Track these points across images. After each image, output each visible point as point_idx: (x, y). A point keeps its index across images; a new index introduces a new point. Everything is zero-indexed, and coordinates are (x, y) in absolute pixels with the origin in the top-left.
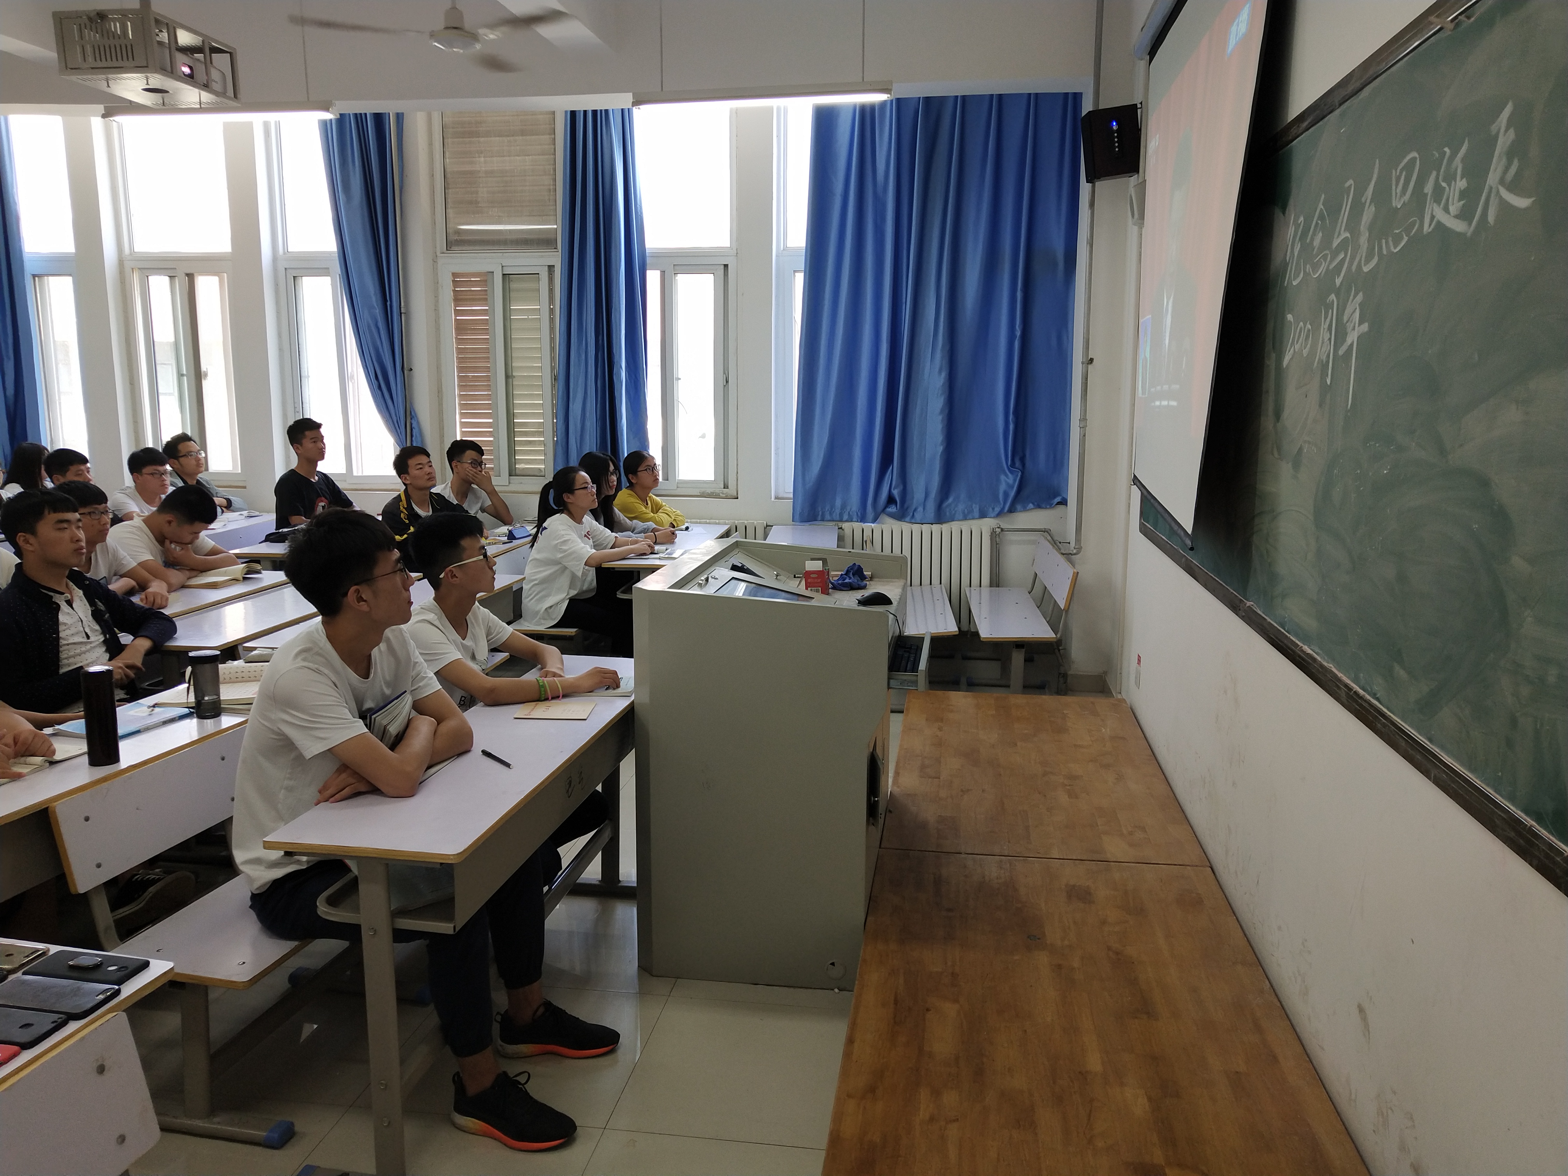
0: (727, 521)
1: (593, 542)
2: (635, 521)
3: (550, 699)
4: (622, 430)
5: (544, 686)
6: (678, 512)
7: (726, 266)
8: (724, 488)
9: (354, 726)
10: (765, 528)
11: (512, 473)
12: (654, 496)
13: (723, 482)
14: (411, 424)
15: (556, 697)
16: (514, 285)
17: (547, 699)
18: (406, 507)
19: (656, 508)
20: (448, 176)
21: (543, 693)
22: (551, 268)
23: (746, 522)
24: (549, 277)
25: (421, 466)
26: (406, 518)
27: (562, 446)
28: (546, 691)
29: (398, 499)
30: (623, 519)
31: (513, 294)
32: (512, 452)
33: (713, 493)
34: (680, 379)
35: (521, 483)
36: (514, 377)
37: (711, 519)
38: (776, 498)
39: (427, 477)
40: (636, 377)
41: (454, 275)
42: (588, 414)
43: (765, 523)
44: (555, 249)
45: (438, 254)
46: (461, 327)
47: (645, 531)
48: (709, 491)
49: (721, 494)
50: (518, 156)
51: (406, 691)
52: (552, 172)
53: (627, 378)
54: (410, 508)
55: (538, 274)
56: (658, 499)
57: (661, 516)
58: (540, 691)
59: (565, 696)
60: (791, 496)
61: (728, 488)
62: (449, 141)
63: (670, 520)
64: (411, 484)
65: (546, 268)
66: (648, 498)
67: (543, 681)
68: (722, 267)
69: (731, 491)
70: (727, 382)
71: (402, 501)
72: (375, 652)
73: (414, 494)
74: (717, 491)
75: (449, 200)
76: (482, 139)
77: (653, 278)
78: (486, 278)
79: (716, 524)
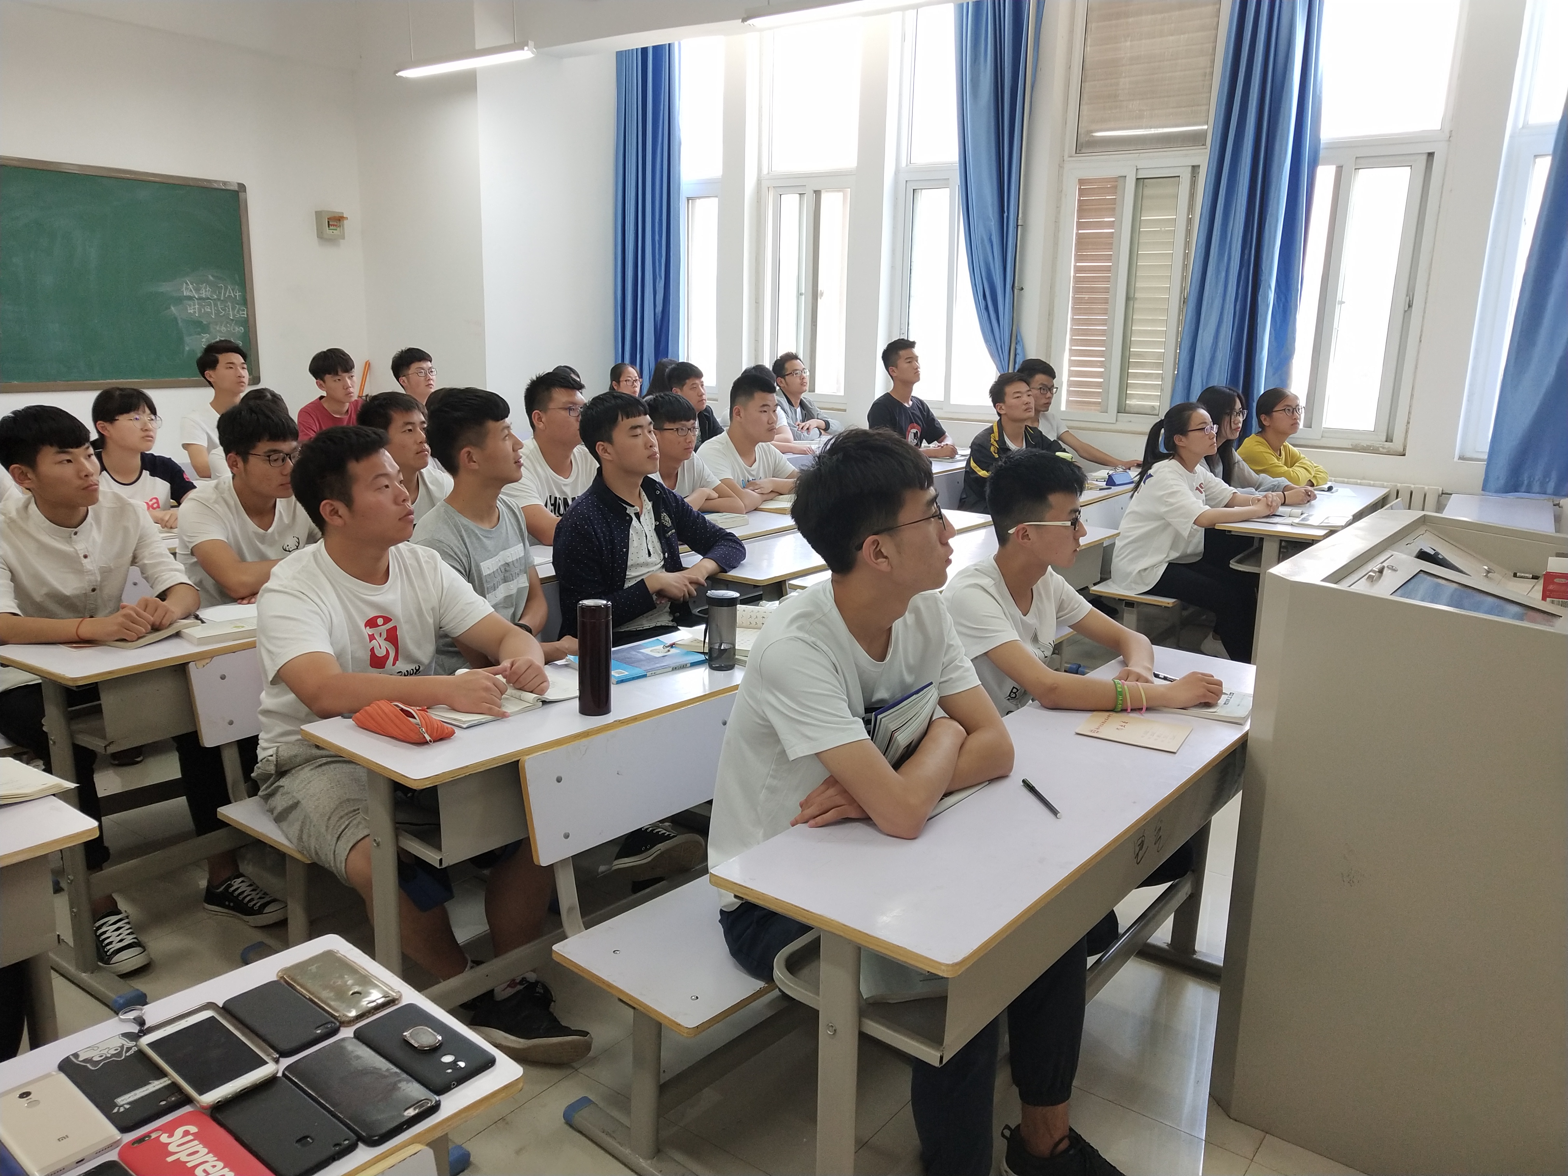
0: (1385, 484)
1: (1206, 496)
2: (1262, 475)
3: (1129, 710)
4: (1261, 364)
5: (1122, 693)
6: (1321, 467)
7: (1431, 155)
8: (1386, 441)
9: (851, 729)
10: (1439, 496)
11: (1122, 409)
12: (1290, 446)
13: (1385, 434)
14: (1016, 349)
15: (1137, 709)
16: (1148, 192)
17: (1124, 710)
18: (997, 439)
19: (1292, 461)
20: (1087, 66)
21: (1120, 702)
22: (1195, 168)
23: (1413, 486)
24: (1192, 179)
25: (1018, 395)
26: (996, 452)
27: (1183, 381)
28: (1124, 700)
29: (990, 431)
30: (1249, 472)
31: (1146, 203)
32: (1123, 386)
33: (1371, 447)
34: (1344, 303)
35: (1130, 422)
36: (1136, 299)
37: (1364, 478)
38: (1460, 458)
39: (1024, 407)
40: (1286, 299)
41: (1081, 182)
42: (1220, 344)
43: (1441, 489)
44: (1203, 145)
45: (1066, 158)
46: (1082, 242)
47: (1273, 489)
48: (1365, 444)
49: (1381, 449)
50: (1172, 35)
51: (931, 683)
52: (1211, 51)
53: (1276, 300)
54: (1001, 442)
55: (1179, 176)
56: (1295, 449)
57: (1297, 470)
58: (1117, 698)
59: (1149, 709)
60: (1486, 457)
61: (1392, 441)
62: (1093, 26)
63: (1309, 477)
64: (1005, 414)
65: (1190, 168)
66: (1282, 447)
67: (1123, 687)
68: (1425, 157)
69: (1397, 445)
70: (1410, 306)
71: (993, 432)
72: (898, 626)
73: (1008, 426)
74: (1377, 444)
75: (1085, 96)
76: (1130, 20)
77: (1325, 176)
78: (1115, 184)
79: (1370, 485)
